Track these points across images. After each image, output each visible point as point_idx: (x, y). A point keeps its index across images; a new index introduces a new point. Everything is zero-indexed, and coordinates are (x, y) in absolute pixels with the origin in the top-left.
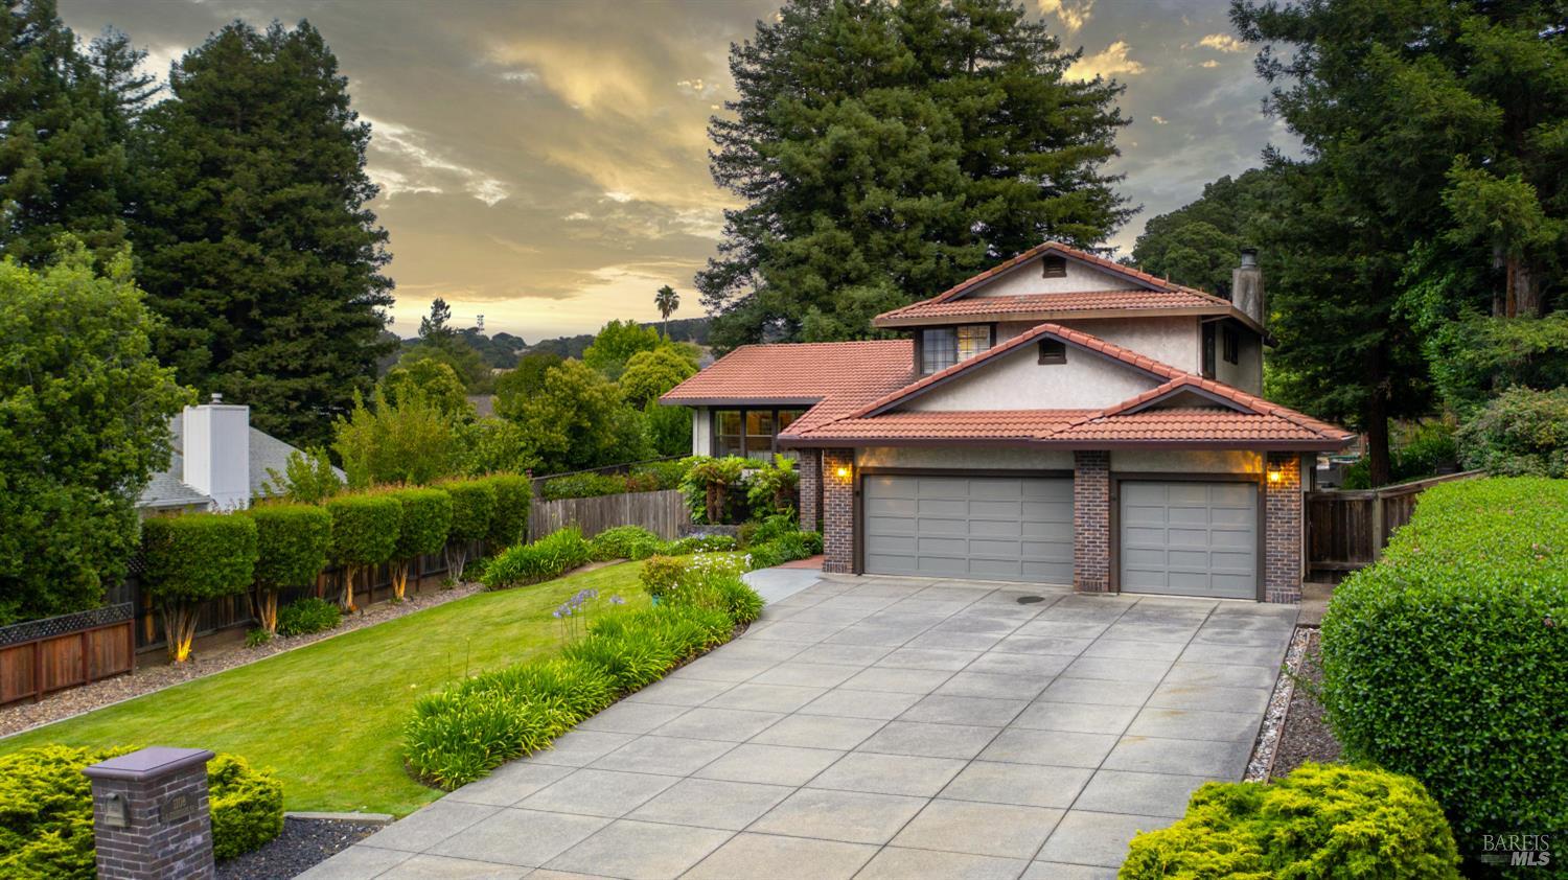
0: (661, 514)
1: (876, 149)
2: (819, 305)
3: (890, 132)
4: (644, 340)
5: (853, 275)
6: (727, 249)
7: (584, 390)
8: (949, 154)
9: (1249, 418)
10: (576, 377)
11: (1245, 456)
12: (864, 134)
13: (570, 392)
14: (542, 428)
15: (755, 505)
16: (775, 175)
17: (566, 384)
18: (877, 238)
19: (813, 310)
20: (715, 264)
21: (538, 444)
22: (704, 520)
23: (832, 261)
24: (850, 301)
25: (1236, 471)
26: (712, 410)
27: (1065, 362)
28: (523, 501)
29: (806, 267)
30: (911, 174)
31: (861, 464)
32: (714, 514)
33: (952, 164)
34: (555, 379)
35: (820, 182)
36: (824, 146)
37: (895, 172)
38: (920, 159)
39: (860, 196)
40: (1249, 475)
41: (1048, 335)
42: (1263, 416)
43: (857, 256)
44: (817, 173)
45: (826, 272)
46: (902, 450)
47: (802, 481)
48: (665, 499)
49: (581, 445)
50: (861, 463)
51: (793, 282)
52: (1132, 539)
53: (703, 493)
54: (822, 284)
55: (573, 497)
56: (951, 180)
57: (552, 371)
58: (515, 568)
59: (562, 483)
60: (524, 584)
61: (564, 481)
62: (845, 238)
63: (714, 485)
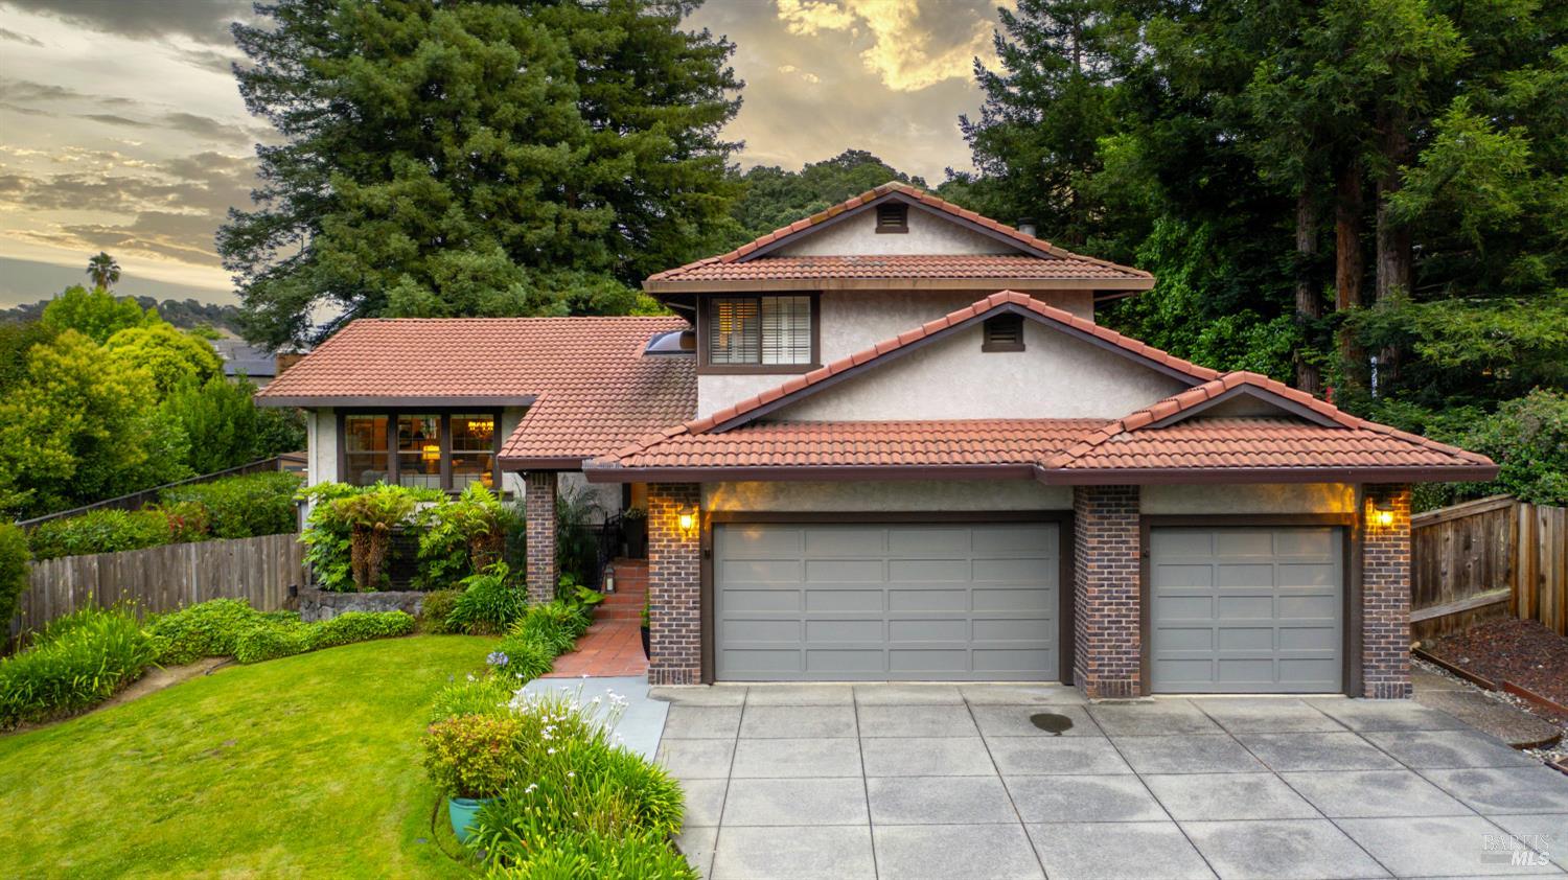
0: (252, 572)
1: (481, 76)
2: (413, 273)
3: (500, 59)
4: (122, 312)
5: (451, 237)
6: (266, 197)
7: (98, 382)
8: (566, 95)
9: (1333, 433)
10: (85, 361)
11: (1332, 491)
12: (467, 56)
13: (75, 384)
14: (27, 441)
15: (428, 559)
16: (324, 104)
17: (67, 371)
18: (482, 192)
19: (406, 279)
20: (239, 216)
21: (21, 466)
22: (347, 584)
23: (423, 217)
24: (453, 270)
25: (1319, 510)
26: (344, 416)
27: (1022, 349)
28: (15, 567)
29: (387, 224)
30: (526, 114)
31: (712, 506)
32: (365, 574)
33: (572, 107)
34: (47, 364)
35: (406, 114)
36: (414, 67)
37: (506, 110)
38: (535, 95)
39: (461, 137)
40: (1338, 516)
41: (1011, 308)
42: (1349, 429)
43: (456, 211)
44: (403, 103)
45: (414, 230)
46: (782, 484)
47: (530, 524)
48: (259, 551)
49: (92, 465)
50: (713, 504)
51: (372, 243)
52: (1165, 614)
53: (344, 545)
54: (412, 246)
55: (90, 551)
56: (571, 126)
57: (40, 351)
58: (23, 695)
59: (69, 528)
60: (41, 722)
61: (70, 524)
62: (440, 190)
63: (364, 530)
